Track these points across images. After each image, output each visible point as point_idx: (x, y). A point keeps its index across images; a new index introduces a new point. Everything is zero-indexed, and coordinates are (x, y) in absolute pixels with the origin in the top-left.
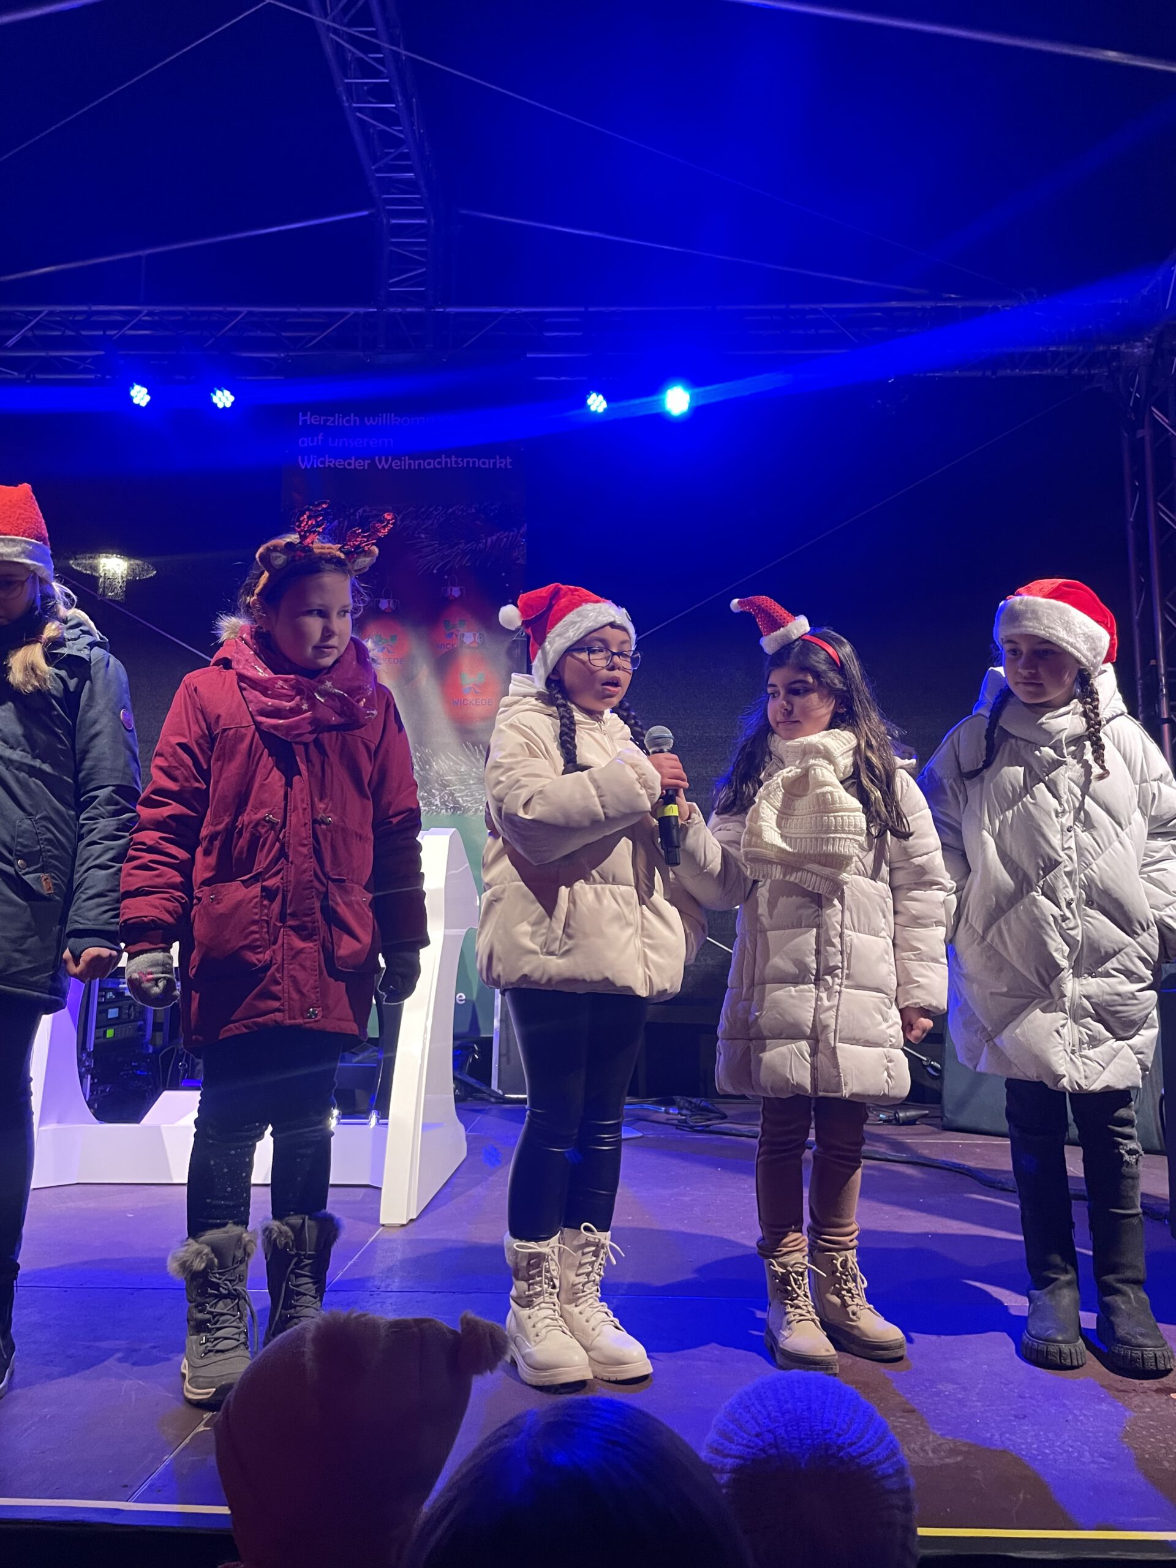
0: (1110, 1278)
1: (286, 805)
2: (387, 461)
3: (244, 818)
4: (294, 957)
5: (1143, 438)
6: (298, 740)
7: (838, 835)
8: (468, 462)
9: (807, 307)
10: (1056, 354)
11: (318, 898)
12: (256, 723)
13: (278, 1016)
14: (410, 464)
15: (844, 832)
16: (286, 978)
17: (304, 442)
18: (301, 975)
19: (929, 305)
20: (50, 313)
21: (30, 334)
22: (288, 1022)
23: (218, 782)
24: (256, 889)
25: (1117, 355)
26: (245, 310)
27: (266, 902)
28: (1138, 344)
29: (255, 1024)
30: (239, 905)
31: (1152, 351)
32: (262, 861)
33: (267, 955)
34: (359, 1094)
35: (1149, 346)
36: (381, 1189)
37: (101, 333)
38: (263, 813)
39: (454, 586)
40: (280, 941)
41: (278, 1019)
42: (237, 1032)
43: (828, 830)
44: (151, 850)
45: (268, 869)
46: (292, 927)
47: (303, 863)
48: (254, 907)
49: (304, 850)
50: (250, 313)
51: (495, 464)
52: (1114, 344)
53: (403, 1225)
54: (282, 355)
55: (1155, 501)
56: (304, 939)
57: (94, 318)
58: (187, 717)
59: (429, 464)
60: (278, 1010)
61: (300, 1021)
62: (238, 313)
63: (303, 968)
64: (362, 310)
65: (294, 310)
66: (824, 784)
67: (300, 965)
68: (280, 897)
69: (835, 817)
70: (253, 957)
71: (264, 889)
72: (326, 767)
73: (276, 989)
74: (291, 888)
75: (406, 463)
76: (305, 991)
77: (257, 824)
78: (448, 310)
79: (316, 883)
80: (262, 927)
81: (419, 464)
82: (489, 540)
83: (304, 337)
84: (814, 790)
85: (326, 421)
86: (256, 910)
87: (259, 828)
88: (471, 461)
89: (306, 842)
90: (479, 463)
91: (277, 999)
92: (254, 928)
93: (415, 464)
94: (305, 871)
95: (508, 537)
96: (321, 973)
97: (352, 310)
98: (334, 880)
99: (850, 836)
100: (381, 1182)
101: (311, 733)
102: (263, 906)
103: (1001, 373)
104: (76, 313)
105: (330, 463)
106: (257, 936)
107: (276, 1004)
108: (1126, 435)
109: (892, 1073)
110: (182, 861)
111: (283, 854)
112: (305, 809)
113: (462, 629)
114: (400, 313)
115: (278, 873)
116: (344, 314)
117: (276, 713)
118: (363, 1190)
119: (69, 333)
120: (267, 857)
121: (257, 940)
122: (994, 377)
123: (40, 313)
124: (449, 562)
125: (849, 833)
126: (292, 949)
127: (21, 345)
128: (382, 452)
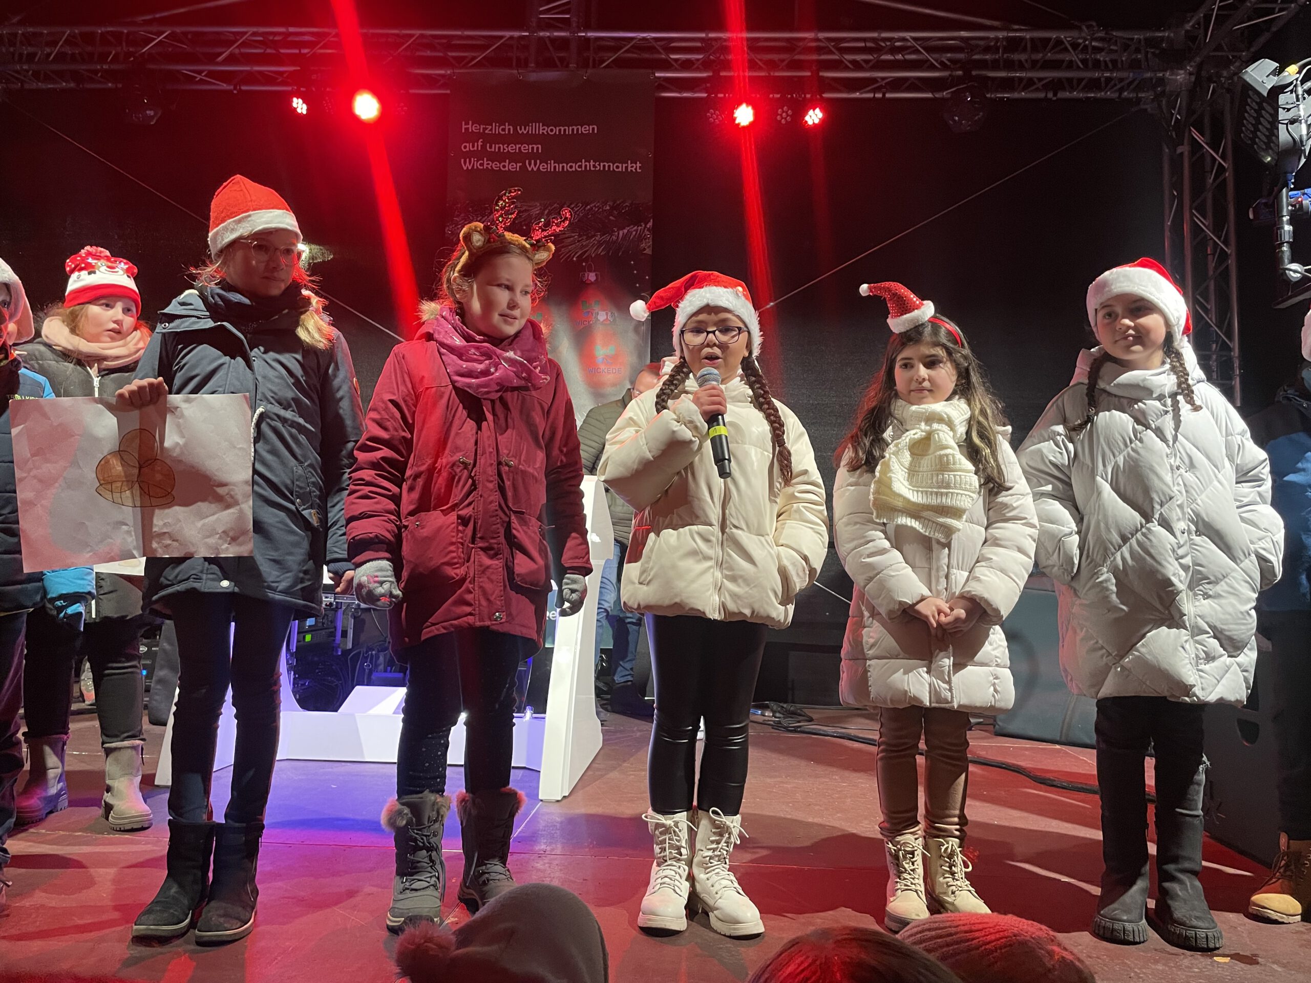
0: (1171, 867)
1: (476, 450)
2: (535, 165)
3: (443, 461)
4: (483, 572)
5: (1182, 154)
6: (485, 396)
7: (956, 491)
8: (604, 166)
9: (896, 35)
10: (1109, 80)
11: (502, 525)
12: (453, 382)
13: (470, 619)
14: (555, 167)
15: (961, 489)
16: (476, 588)
17: (467, 147)
18: (488, 586)
19: (1001, 35)
20: (254, 34)
21: (237, 51)
22: (478, 624)
23: (422, 430)
24: (453, 517)
25: (1161, 81)
26: (418, 32)
27: (460, 528)
28: (1182, 72)
29: (452, 625)
30: (440, 529)
31: (1193, 78)
32: (457, 494)
33: (461, 571)
35: (1191, 74)
36: (539, 770)
37: (297, 51)
38: (459, 456)
39: (590, 271)
40: (472, 559)
41: (470, 621)
42: (437, 632)
43: (948, 486)
44: (368, 484)
45: (462, 501)
46: (481, 548)
47: (490, 496)
48: (452, 531)
49: (491, 485)
50: (422, 36)
51: (627, 168)
52: (1160, 71)
53: (558, 801)
54: (449, 72)
55: (1191, 209)
56: (492, 557)
57: (290, 39)
58: (396, 377)
59: (571, 167)
60: (471, 614)
61: (487, 623)
62: (411, 36)
63: (492, 581)
64: (516, 34)
65: (459, 33)
66: (946, 447)
67: (488, 578)
68: (471, 525)
69: (955, 476)
70: (450, 571)
71: (459, 517)
72: (509, 420)
73: (469, 597)
74: (481, 516)
75: (551, 166)
76: (492, 598)
77: (454, 465)
78: (590, 34)
79: (500, 513)
80: (458, 548)
81: (563, 167)
82: (621, 233)
83: (465, 58)
84: (934, 452)
85: (485, 129)
86: (454, 534)
87: (455, 468)
88: (607, 165)
89: (492, 479)
90: (613, 167)
91: (469, 604)
92: (452, 548)
93: (559, 168)
94: (491, 502)
95: (637, 231)
96: (505, 586)
97: (508, 34)
98: (515, 512)
99: (966, 493)
100: (540, 767)
101: (497, 391)
102: (458, 531)
103: (1062, 95)
104: (275, 34)
105: (487, 164)
106: (454, 555)
107: (468, 609)
108: (1167, 150)
109: (998, 689)
110: (394, 494)
111: (474, 486)
112: (491, 453)
113: (596, 308)
114: (549, 37)
115: (470, 504)
116: (501, 37)
117: (470, 374)
119: (269, 51)
120: (462, 490)
121: (454, 558)
122: (1055, 98)
123: (245, 33)
124: (586, 252)
125: (966, 490)
126: (481, 566)
127: (227, 61)
128: (532, 156)
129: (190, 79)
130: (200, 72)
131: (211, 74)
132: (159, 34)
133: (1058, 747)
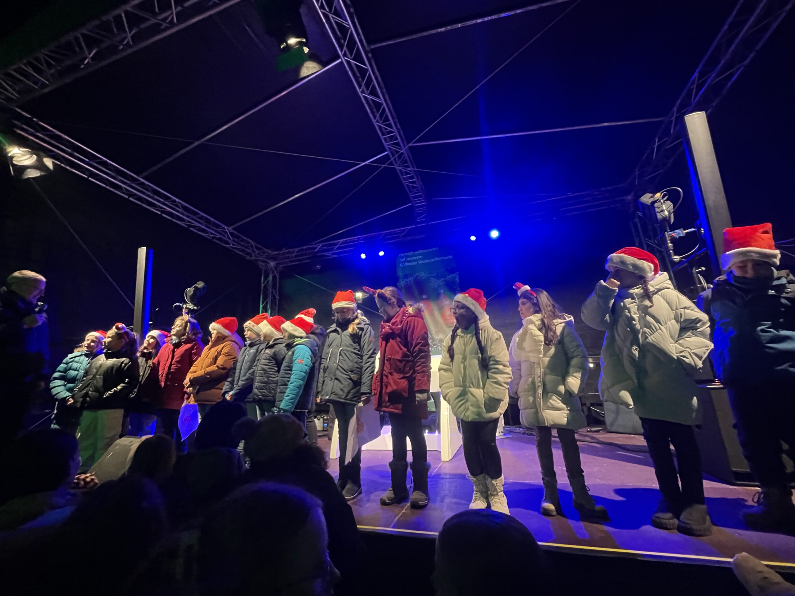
2: (421, 262)
17: (401, 260)
19: (563, 197)
20: (342, 241)
21: (339, 246)
34: (432, 426)
36: (440, 452)
37: (353, 243)
39: (441, 290)
50: (386, 233)
51: (448, 258)
53: (448, 461)
54: (394, 241)
57: (352, 240)
59: (431, 260)
62: (383, 233)
64: (411, 227)
65: (395, 230)
75: (426, 261)
78: (432, 223)
82: (449, 277)
83: (398, 236)
85: (406, 254)
88: (442, 258)
90: (444, 258)
93: (428, 261)
95: (454, 276)
97: (409, 227)
100: (441, 449)
104: (348, 240)
105: (407, 264)
108: (631, 221)
114: (421, 226)
116: (407, 229)
118: (436, 452)
119: (347, 245)
123: (340, 241)
124: (439, 284)
127: (337, 249)
128: (420, 259)
129: (328, 256)
130: (329, 254)
131: (332, 254)
132: (319, 246)
133: (633, 436)
